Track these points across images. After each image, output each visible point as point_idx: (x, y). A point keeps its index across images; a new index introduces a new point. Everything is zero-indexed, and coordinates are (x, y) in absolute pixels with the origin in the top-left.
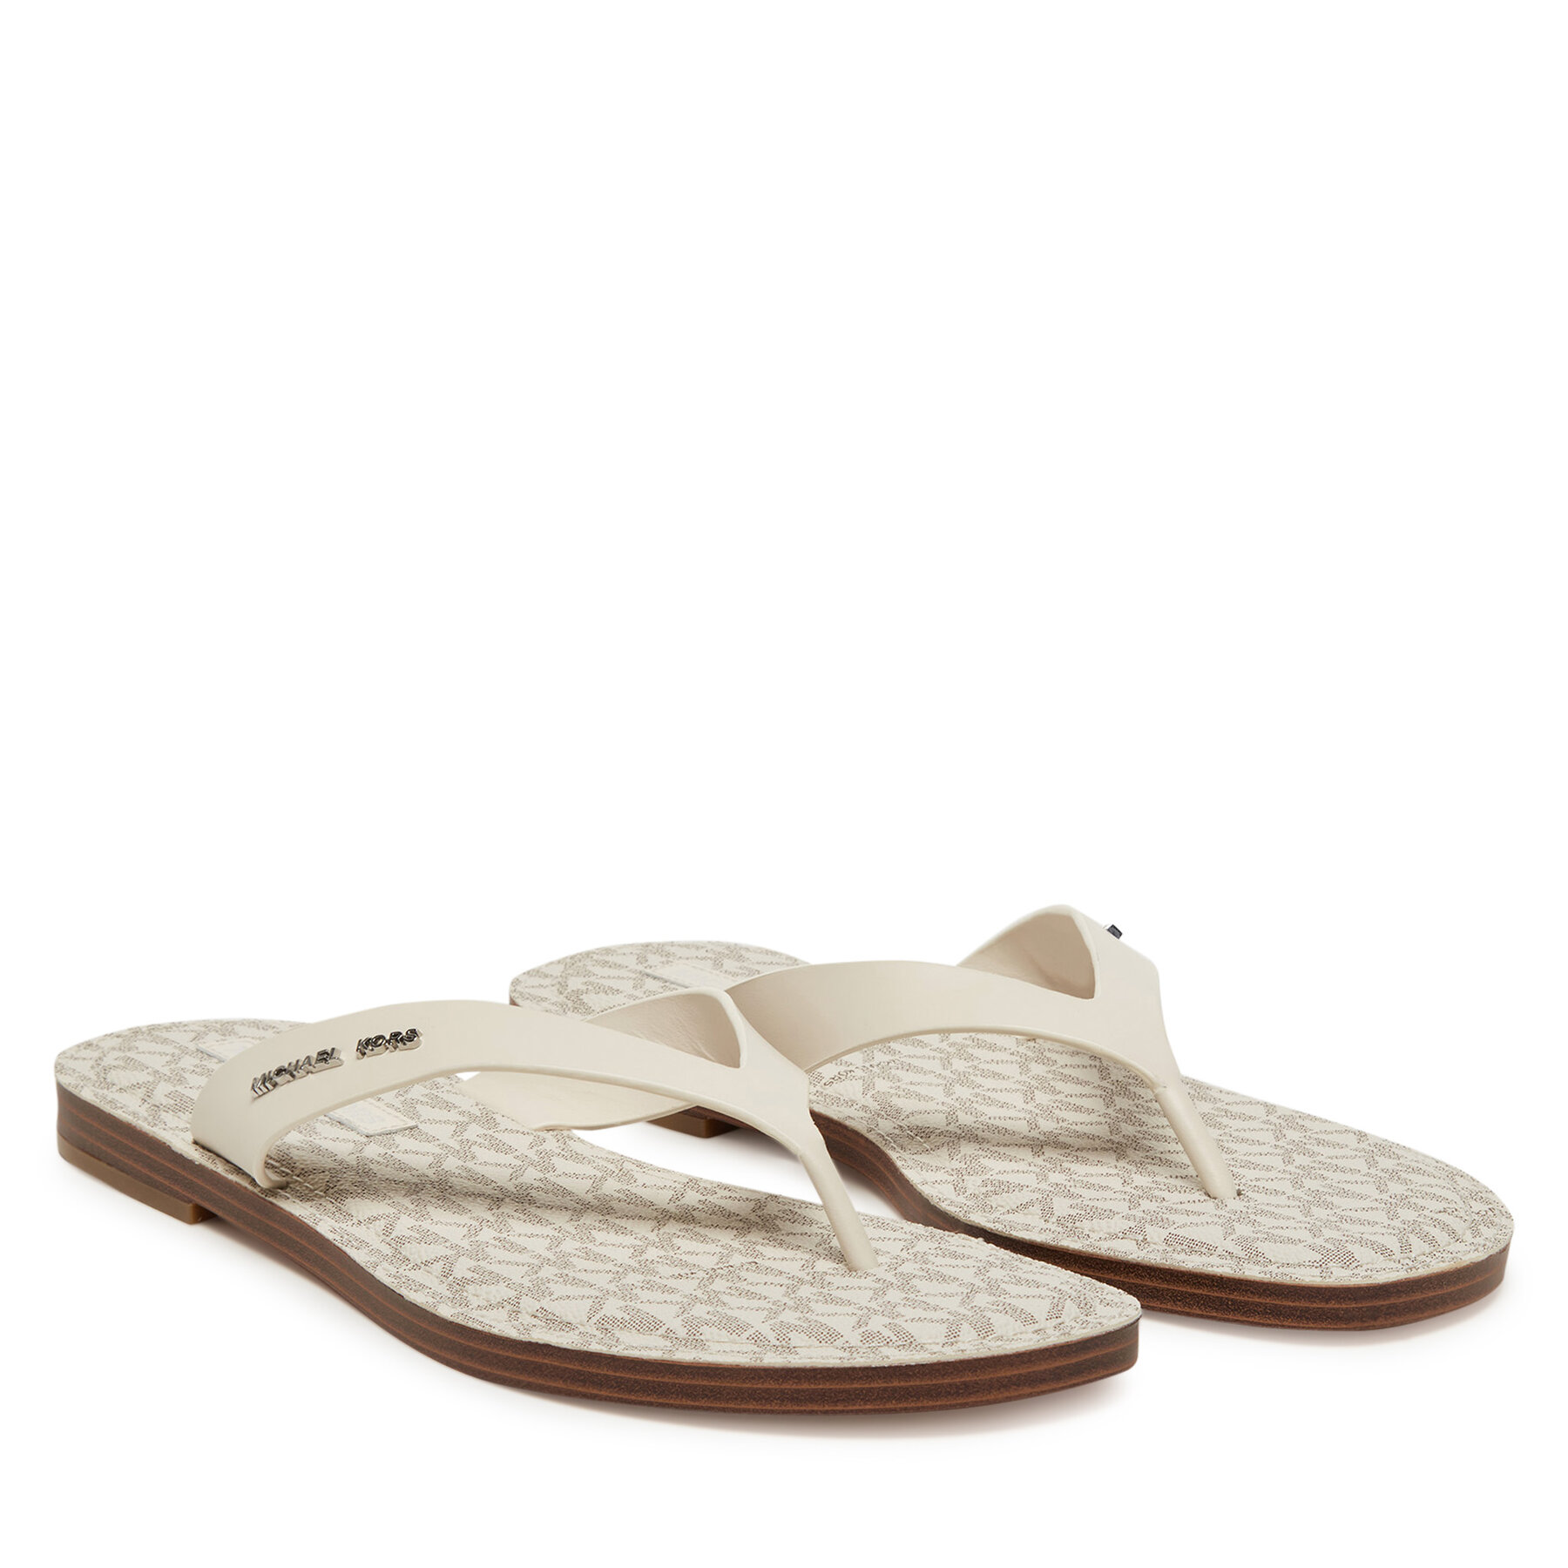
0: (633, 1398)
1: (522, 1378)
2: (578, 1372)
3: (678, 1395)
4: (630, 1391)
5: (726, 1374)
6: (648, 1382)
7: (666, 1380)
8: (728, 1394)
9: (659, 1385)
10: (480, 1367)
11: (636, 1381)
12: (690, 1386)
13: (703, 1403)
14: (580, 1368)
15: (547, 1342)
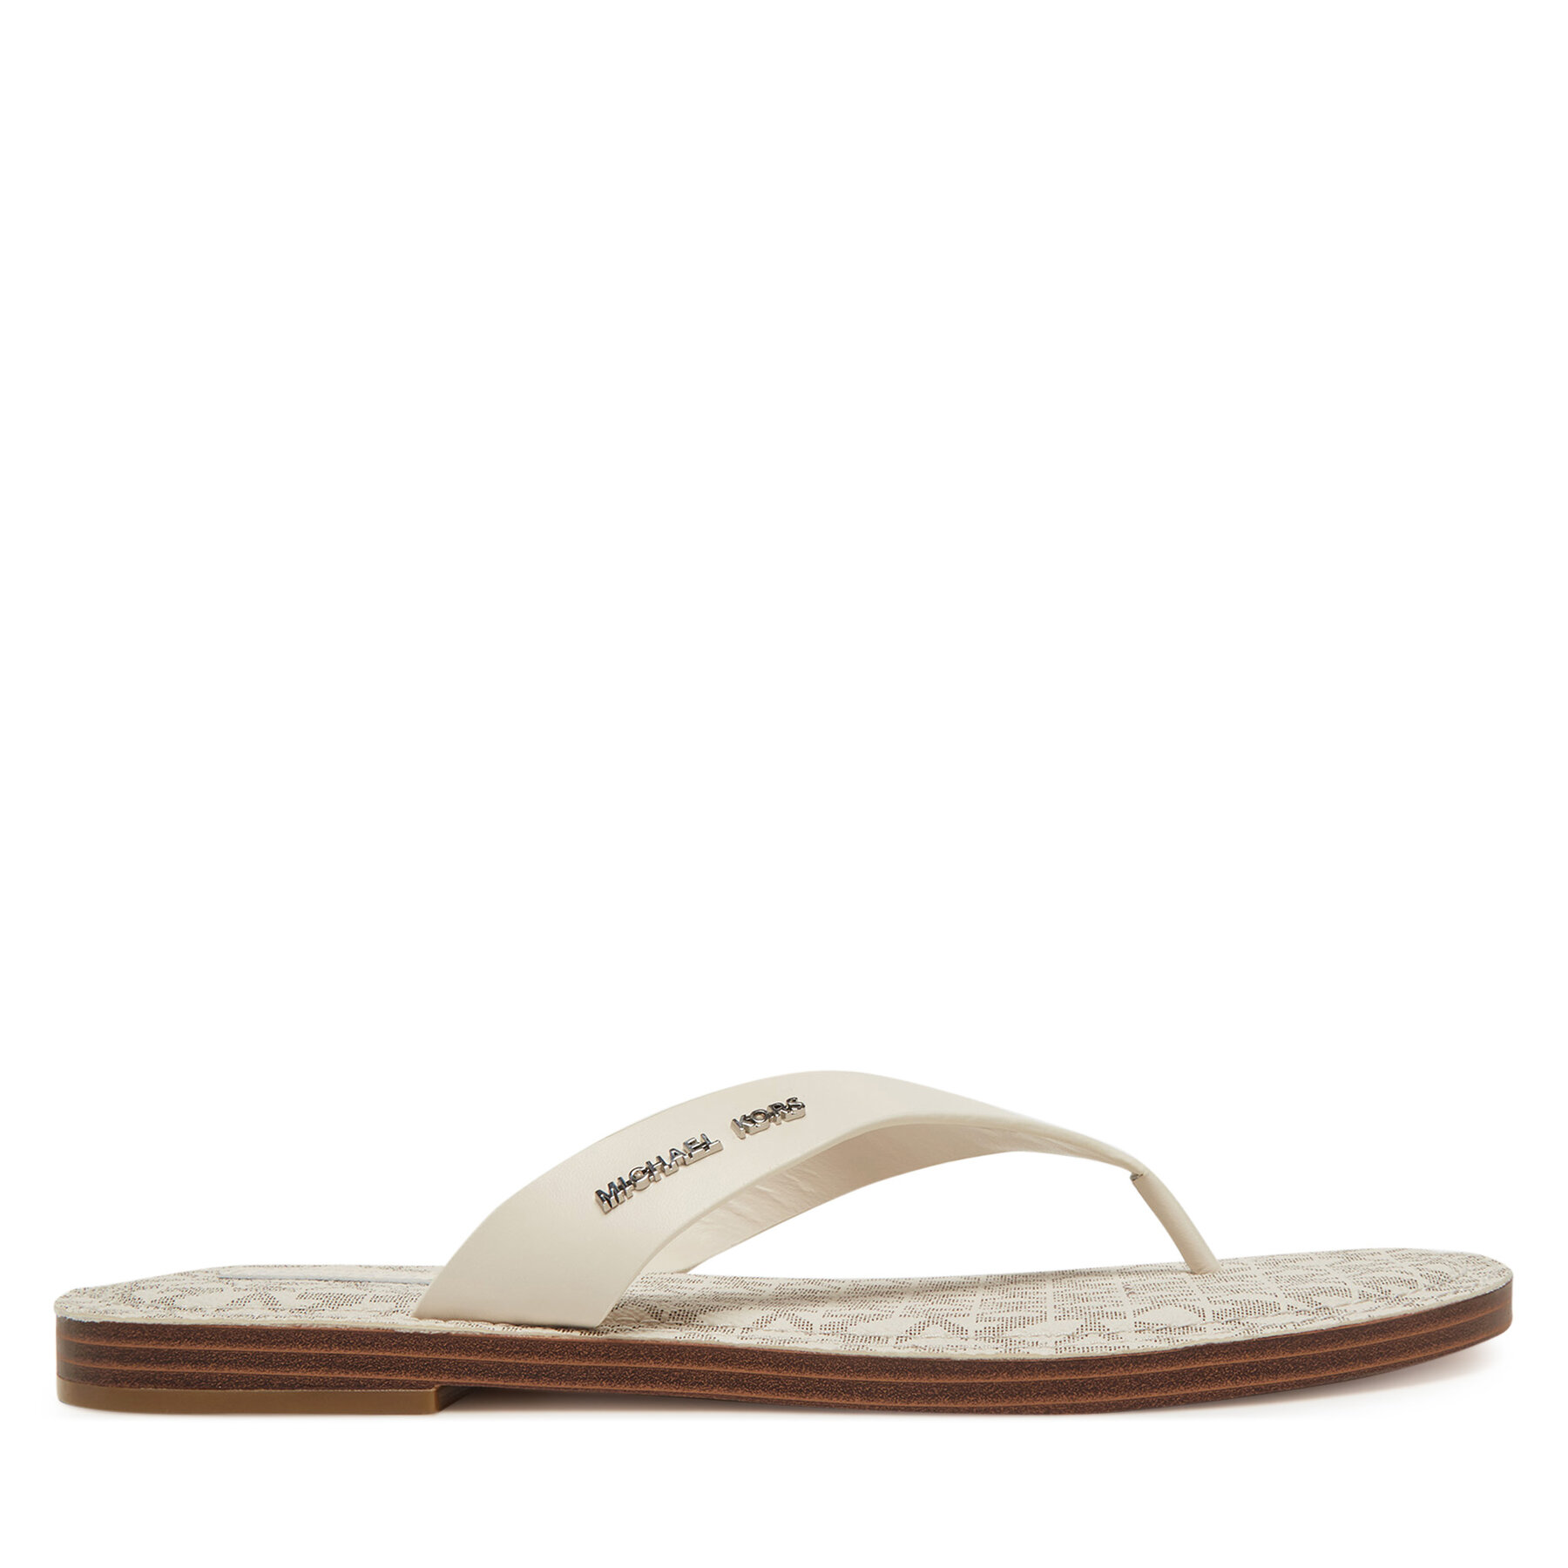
0: (1312, 1376)
1: (1175, 1392)
2: (1250, 1364)
3: (1355, 1361)
4: (1308, 1370)
5: (1398, 1326)
6: (1327, 1354)
7: (1345, 1347)
8: (1400, 1347)
9: (1338, 1356)
10: (1111, 1399)
11: (1314, 1357)
12: (1366, 1348)
13: (1379, 1364)
14: (1252, 1360)
15: (1209, 1342)
